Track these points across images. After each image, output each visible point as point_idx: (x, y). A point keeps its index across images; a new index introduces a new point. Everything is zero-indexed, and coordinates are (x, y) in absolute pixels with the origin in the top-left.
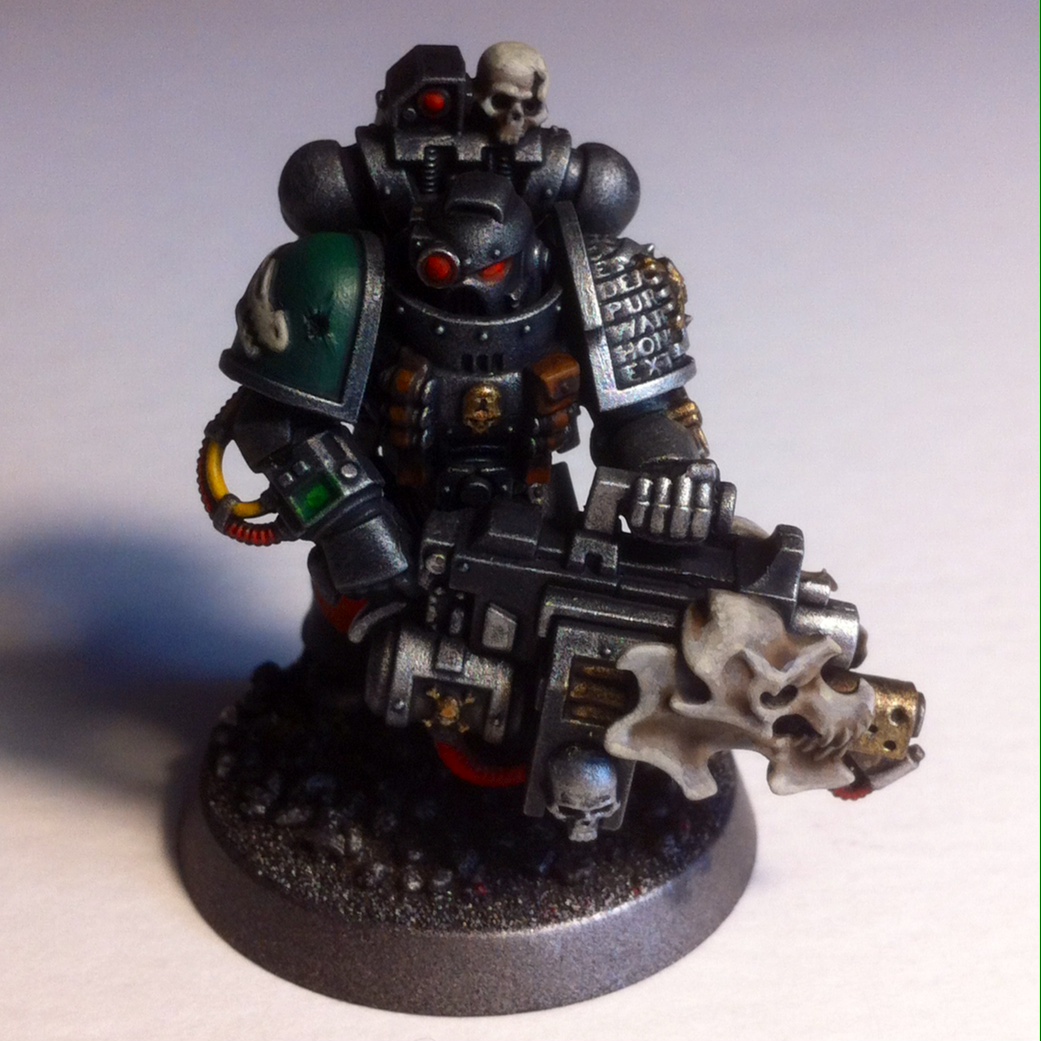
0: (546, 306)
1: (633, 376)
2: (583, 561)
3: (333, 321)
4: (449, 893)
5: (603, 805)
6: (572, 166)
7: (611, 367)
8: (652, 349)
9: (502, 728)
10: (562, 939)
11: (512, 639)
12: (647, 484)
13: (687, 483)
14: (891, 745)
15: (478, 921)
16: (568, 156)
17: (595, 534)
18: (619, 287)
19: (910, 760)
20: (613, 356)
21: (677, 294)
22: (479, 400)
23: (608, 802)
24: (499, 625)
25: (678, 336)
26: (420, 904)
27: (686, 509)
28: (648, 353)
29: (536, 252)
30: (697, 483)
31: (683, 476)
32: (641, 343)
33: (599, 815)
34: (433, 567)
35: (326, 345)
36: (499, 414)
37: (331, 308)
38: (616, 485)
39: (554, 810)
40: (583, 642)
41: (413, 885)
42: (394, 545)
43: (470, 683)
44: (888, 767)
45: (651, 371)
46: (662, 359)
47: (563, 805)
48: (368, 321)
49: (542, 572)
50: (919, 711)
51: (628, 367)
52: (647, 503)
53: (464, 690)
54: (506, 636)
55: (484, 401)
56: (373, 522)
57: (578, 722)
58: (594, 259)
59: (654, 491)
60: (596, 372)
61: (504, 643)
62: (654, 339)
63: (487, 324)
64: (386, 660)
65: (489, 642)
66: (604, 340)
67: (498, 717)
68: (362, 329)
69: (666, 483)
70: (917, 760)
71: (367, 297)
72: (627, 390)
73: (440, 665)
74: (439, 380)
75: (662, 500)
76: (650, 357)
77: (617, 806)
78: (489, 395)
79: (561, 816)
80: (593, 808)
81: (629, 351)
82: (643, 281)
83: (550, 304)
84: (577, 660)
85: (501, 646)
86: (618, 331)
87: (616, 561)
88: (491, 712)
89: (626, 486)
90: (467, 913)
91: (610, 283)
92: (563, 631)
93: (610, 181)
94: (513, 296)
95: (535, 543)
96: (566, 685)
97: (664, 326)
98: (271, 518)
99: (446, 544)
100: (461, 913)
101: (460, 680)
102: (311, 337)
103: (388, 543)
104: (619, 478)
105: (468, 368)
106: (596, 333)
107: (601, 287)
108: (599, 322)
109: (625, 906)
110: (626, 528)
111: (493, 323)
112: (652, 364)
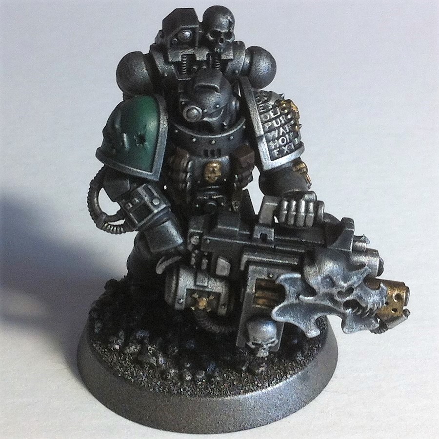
0: (239, 127)
1: (277, 155)
2: (259, 237)
3: (147, 138)
4: (204, 381)
5: (271, 341)
6: (246, 58)
7: (268, 152)
8: (285, 142)
9: (226, 309)
10: (254, 399)
11: (229, 271)
12: (286, 203)
13: (303, 203)
14: (395, 310)
15: (217, 393)
16: (244, 55)
17: (264, 225)
18: (270, 116)
19: (404, 316)
20: (269, 147)
21: (295, 116)
22: (211, 169)
23: (273, 340)
24: (223, 265)
25: (297, 135)
26: (191, 386)
27: (303, 214)
28: (284, 144)
29: (234, 103)
30: (307, 202)
31: (301, 200)
32: (280, 139)
33: (269, 345)
34: (194, 242)
35: (145, 148)
36: (220, 174)
37: (146, 132)
38: (272, 204)
39: (250, 344)
40: (260, 272)
41: (188, 378)
42: (176, 233)
43: (211, 290)
44: (394, 319)
45: (285, 152)
46: (290, 145)
47: (253, 342)
48: (162, 136)
49: (242, 242)
50: (407, 295)
51: (275, 151)
52: (286, 212)
53: (209, 294)
54: (226, 270)
55: (214, 169)
56: (167, 223)
57: (259, 306)
58: (258, 103)
59: (289, 207)
60: (261, 154)
61: (226, 273)
62: (286, 137)
63: (214, 137)
64: (174, 282)
65: (218, 272)
66: (264, 140)
67: (224, 305)
68: (159, 140)
69: (294, 203)
70: (407, 316)
71: (161, 126)
72: (275, 161)
73: (198, 283)
74: (194, 162)
75: (292, 210)
76: (285, 146)
77: (277, 341)
78: (216, 167)
79: (253, 347)
80: (266, 343)
81: (275, 144)
82: (280, 112)
83: (241, 126)
84: (257, 279)
85: (225, 274)
86: (270, 135)
87: (273, 236)
88: (221, 303)
89: (276, 205)
90: (212, 389)
91: (266, 114)
92: (251, 268)
93: (263, 65)
94: (224, 123)
95: (238, 230)
96: (254, 291)
97: (290, 131)
98: (122, 222)
99: (199, 231)
100: (210, 389)
101: (206, 290)
102: (137, 145)
103: (174, 232)
104: (273, 201)
105: (206, 155)
106: (261, 137)
107: (262, 116)
108: (262, 133)
109: (281, 384)
110: (276, 221)
111: (217, 136)
112: (286, 149)
